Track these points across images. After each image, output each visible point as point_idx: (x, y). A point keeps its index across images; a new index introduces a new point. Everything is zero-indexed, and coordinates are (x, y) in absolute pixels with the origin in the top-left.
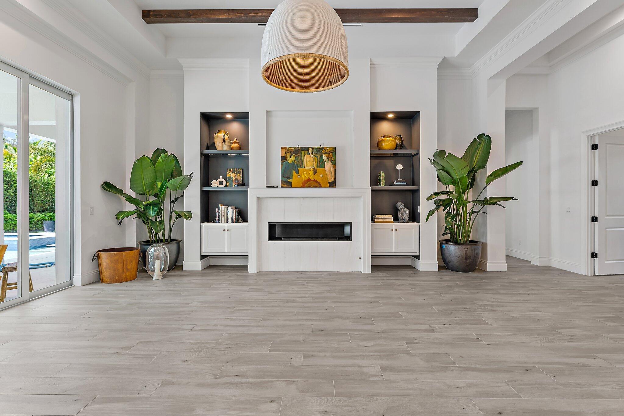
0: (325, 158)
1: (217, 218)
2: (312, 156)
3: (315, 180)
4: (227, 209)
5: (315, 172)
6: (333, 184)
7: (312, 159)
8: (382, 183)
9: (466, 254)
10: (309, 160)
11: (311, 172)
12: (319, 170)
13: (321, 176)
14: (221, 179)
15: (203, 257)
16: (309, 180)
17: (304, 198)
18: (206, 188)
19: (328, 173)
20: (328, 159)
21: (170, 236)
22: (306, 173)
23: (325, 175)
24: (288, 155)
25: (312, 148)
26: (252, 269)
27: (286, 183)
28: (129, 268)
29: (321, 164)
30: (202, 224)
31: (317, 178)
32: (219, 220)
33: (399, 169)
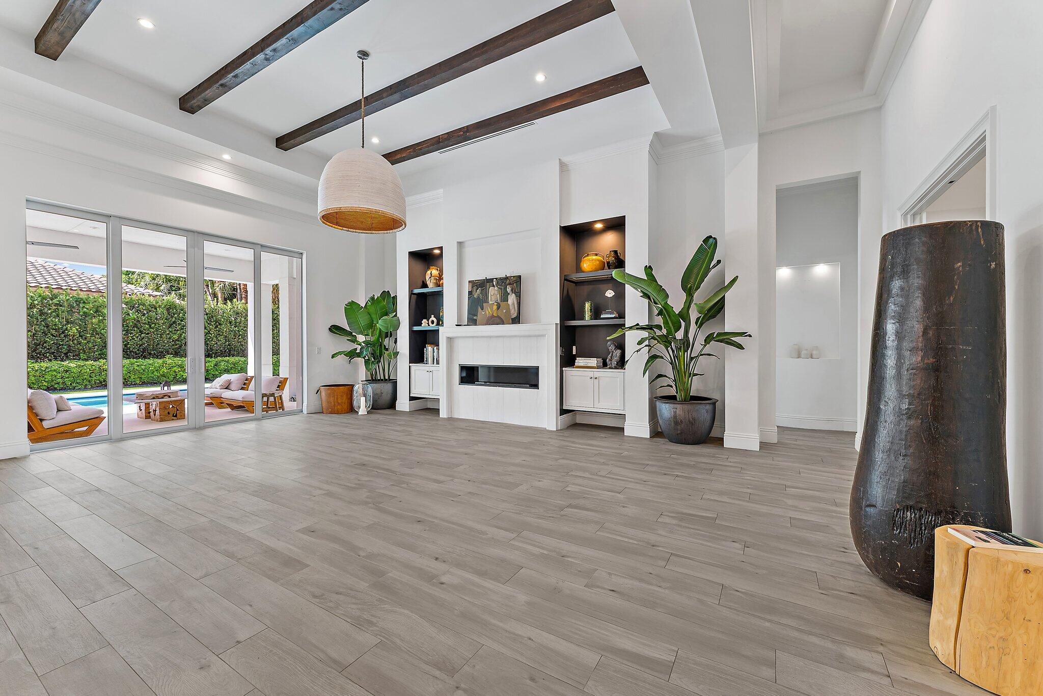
0: (509, 289)
1: (425, 359)
2: (496, 288)
3: (498, 317)
4: (433, 350)
5: (498, 308)
6: (516, 320)
7: (496, 292)
8: (587, 315)
9: (675, 417)
10: (493, 293)
11: (495, 307)
12: (502, 304)
13: (504, 311)
14: (433, 318)
15: (412, 399)
16: (493, 316)
17: (490, 337)
18: (416, 328)
19: (511, 307)
20: (512, 290)
21: (389, 377)
22: (489, 310)
23: (508, 310)
24: (475, 288)
25: (496, 279)
26: (443, 414)
27: (472, 321)
28: (339, 402)
29: (505, 298)
30: (410, 364)
31: (502, 313)
32: (427, 361)
33: (609, 296)
